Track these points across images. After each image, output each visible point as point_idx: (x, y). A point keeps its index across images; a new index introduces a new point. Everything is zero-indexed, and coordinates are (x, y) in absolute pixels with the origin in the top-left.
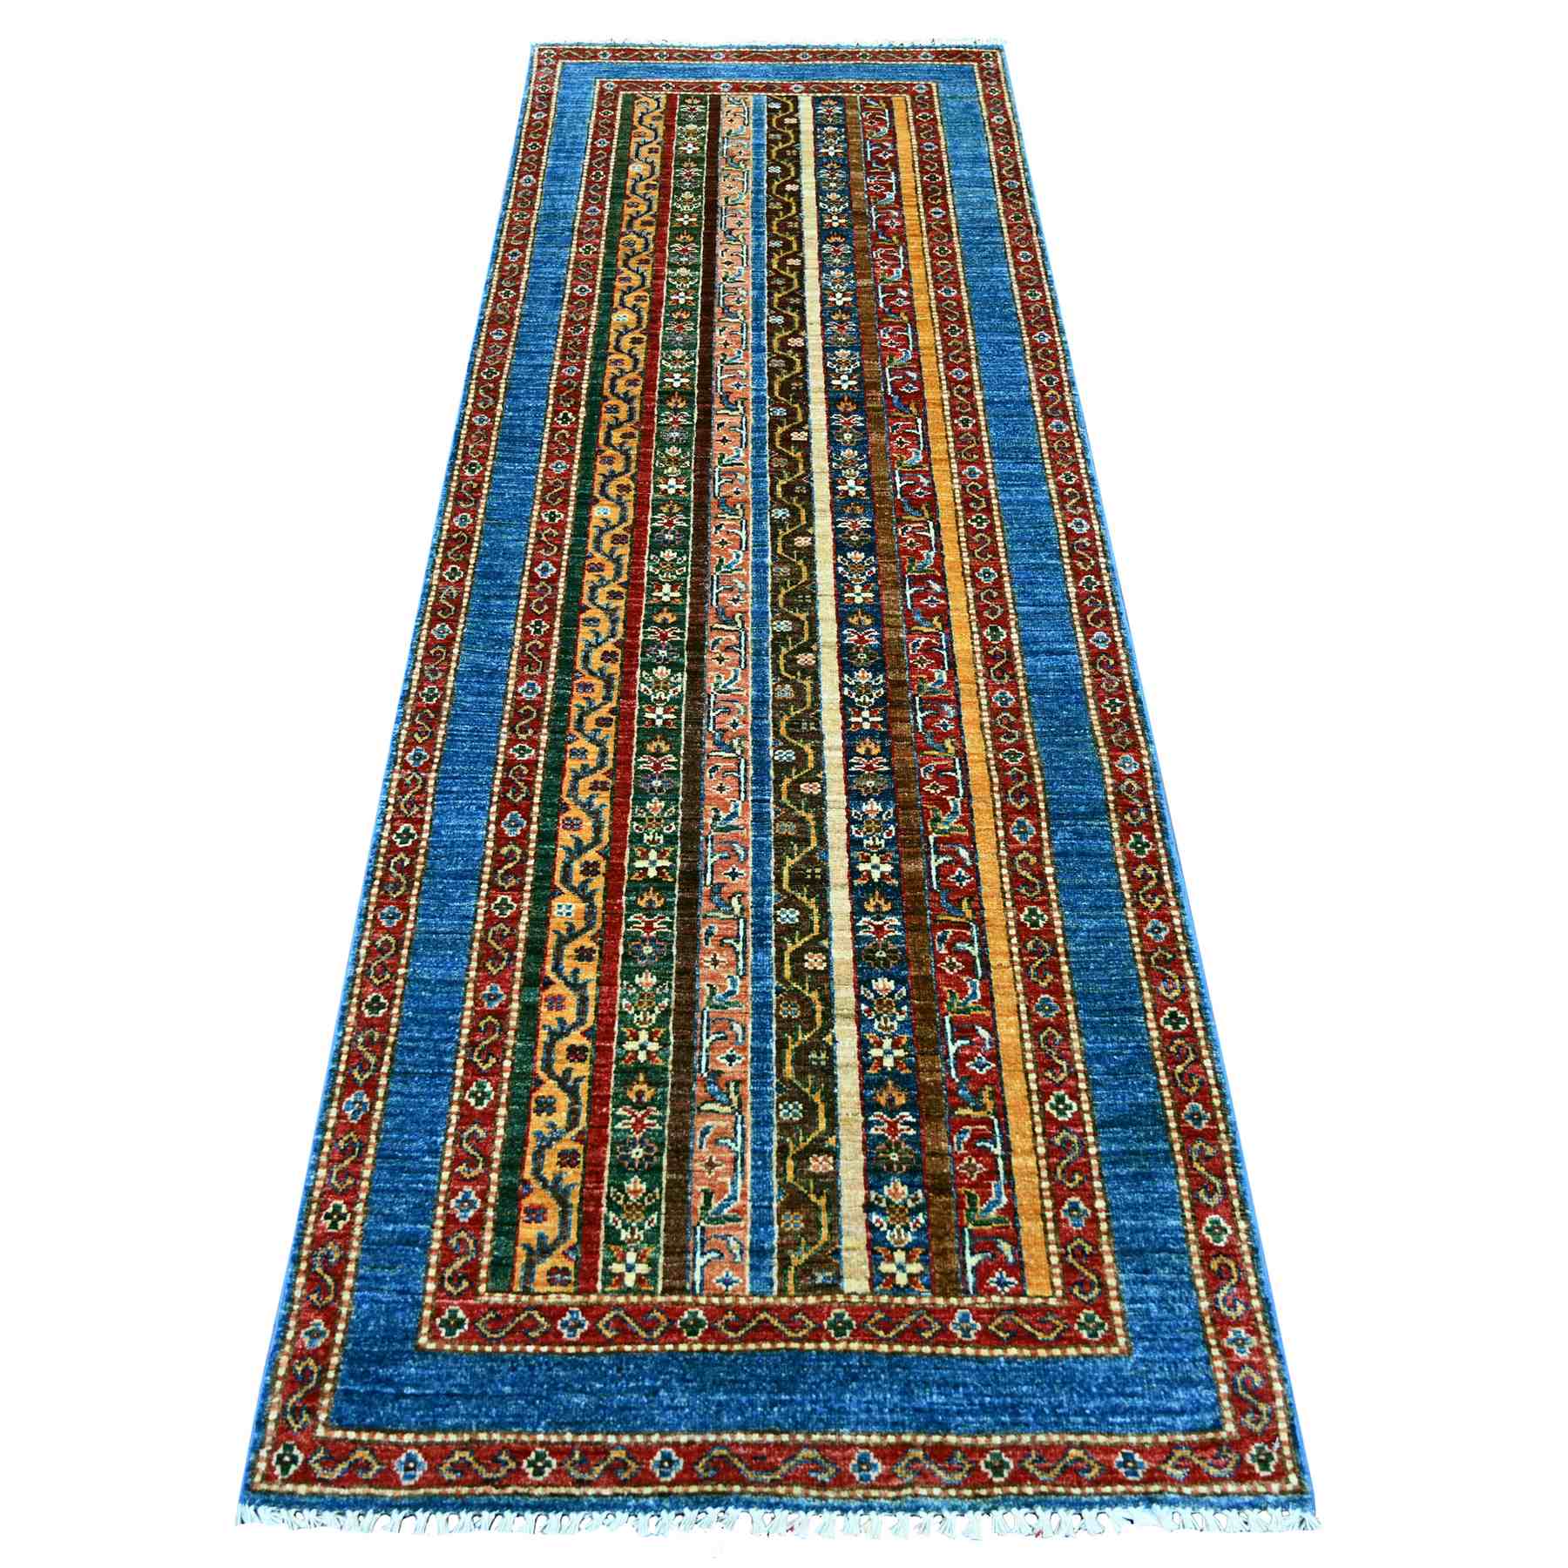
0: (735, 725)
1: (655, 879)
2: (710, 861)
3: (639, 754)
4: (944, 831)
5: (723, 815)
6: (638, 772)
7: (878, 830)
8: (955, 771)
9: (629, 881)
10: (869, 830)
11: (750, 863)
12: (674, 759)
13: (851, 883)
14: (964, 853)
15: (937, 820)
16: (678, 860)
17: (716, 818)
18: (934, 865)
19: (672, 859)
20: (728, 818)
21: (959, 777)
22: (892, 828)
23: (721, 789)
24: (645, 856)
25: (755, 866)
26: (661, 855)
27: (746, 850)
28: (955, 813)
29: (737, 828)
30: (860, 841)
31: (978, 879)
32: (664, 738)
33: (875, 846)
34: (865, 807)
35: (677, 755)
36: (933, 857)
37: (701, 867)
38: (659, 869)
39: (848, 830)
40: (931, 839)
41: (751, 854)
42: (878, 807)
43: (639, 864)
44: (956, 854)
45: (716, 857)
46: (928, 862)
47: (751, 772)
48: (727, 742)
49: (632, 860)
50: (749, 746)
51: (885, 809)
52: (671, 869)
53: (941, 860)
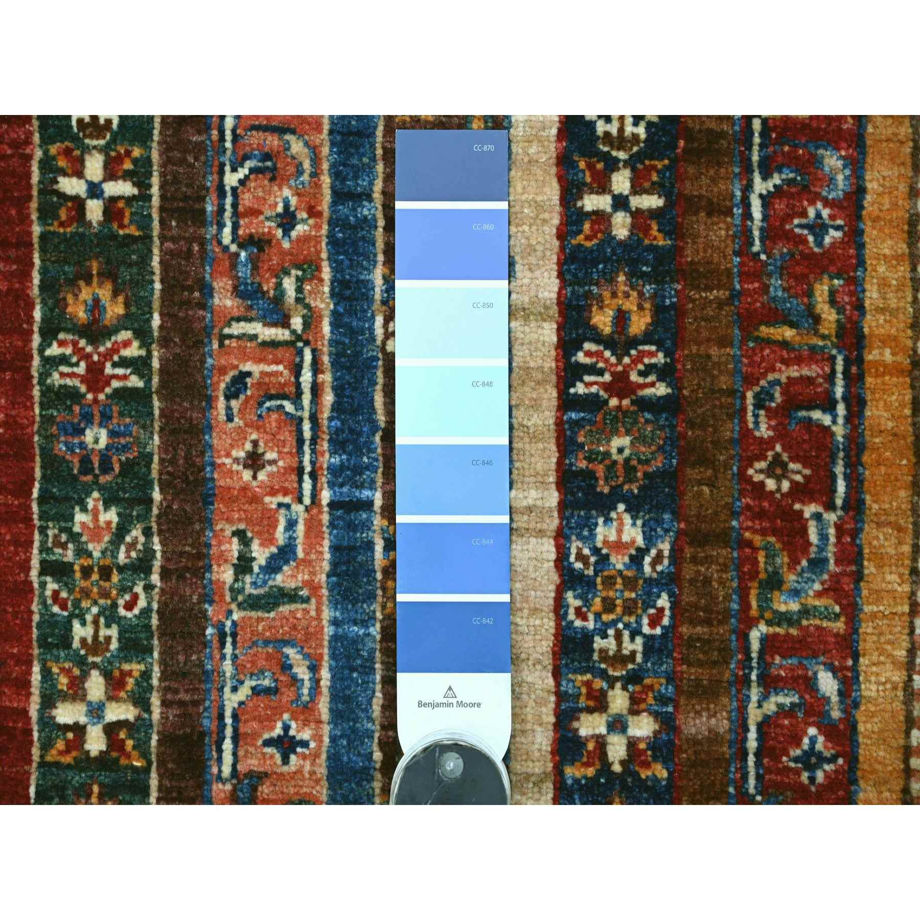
0: (287, 220)
1: (103, 761)
2: (231, 700)
3: (49, 333)
4: (785, 618)
5: (260, 554)
6: (47, 391)
7: (629, 608)
8: (829, 406)
9: (42, 764)
10: (608, 606)
11: (324, 707)
12: (134, 351)
13: (558, 771)
14: (827, 683)
15: (774, 583)
16: (155, 701)
17: (244, 565)
18: (754, 715)
19: (142, 702)
20: (273, 567)
21: (839, 430)
22: (663, 601)
23: (254, 461)
24: (76, 692)
25: (337, 716)
26: (115, 683)
27: (314, 669)
28: (818, 564)
29: (292, 597)
30: (587, 638)
31: (853, 760)
32: (109, 274)
33: (620, 659)
34: (604, 533)
35: (142, 335)
36: (755, 694)
37: (208, 723)
38: (111, 730)
39: (559, 605)
40: (755, 636)
41: (325, 675)
42: (633, 533)
43: (66, 714)
44: (809, 684)
45: (244, 692)
46: (742, 710)
47: (329, 398)
48: (269, 286)
49: (48, 702)
50: (323, 303)
51: (649, 538)
52: (136, 728)
53: (770, 707)
